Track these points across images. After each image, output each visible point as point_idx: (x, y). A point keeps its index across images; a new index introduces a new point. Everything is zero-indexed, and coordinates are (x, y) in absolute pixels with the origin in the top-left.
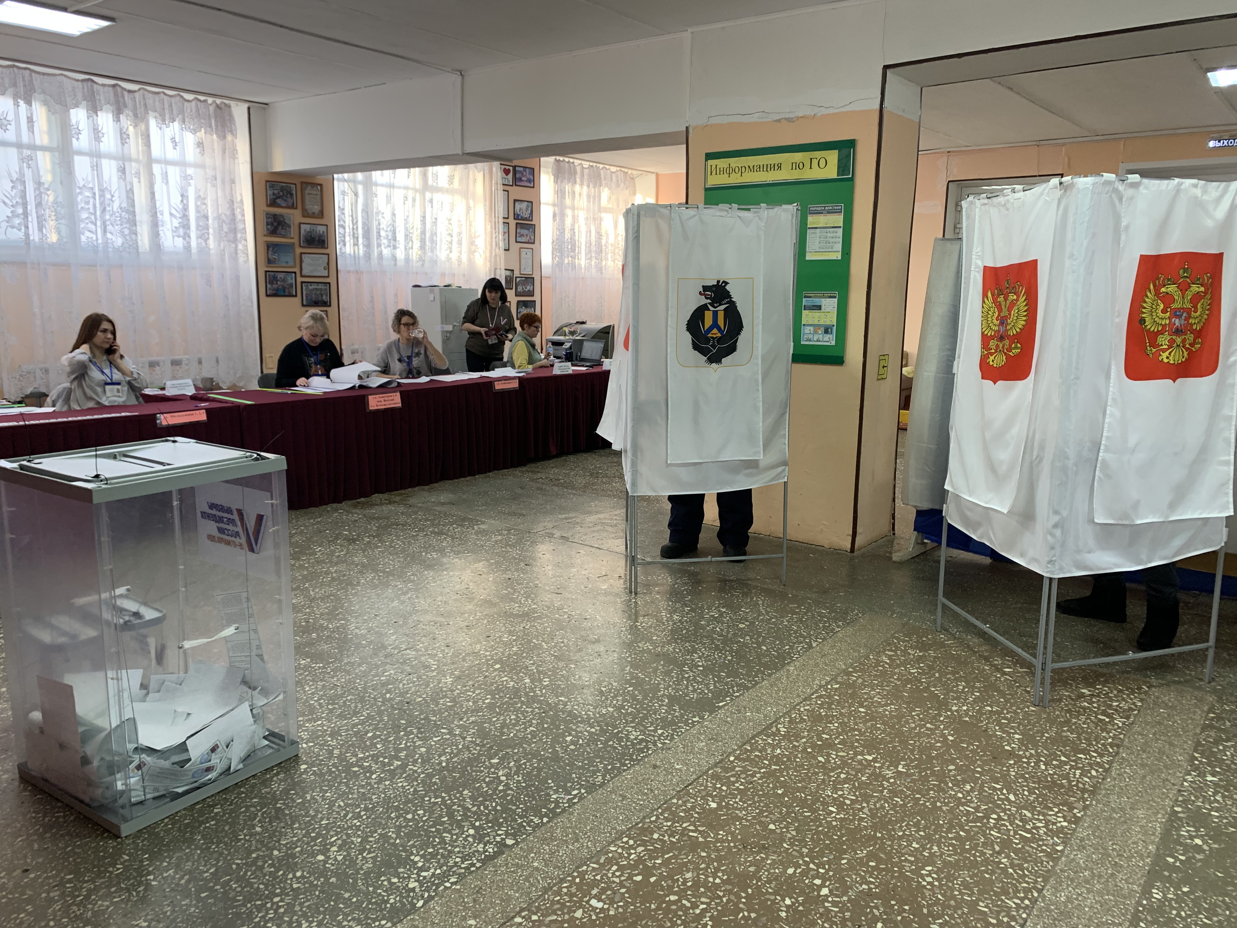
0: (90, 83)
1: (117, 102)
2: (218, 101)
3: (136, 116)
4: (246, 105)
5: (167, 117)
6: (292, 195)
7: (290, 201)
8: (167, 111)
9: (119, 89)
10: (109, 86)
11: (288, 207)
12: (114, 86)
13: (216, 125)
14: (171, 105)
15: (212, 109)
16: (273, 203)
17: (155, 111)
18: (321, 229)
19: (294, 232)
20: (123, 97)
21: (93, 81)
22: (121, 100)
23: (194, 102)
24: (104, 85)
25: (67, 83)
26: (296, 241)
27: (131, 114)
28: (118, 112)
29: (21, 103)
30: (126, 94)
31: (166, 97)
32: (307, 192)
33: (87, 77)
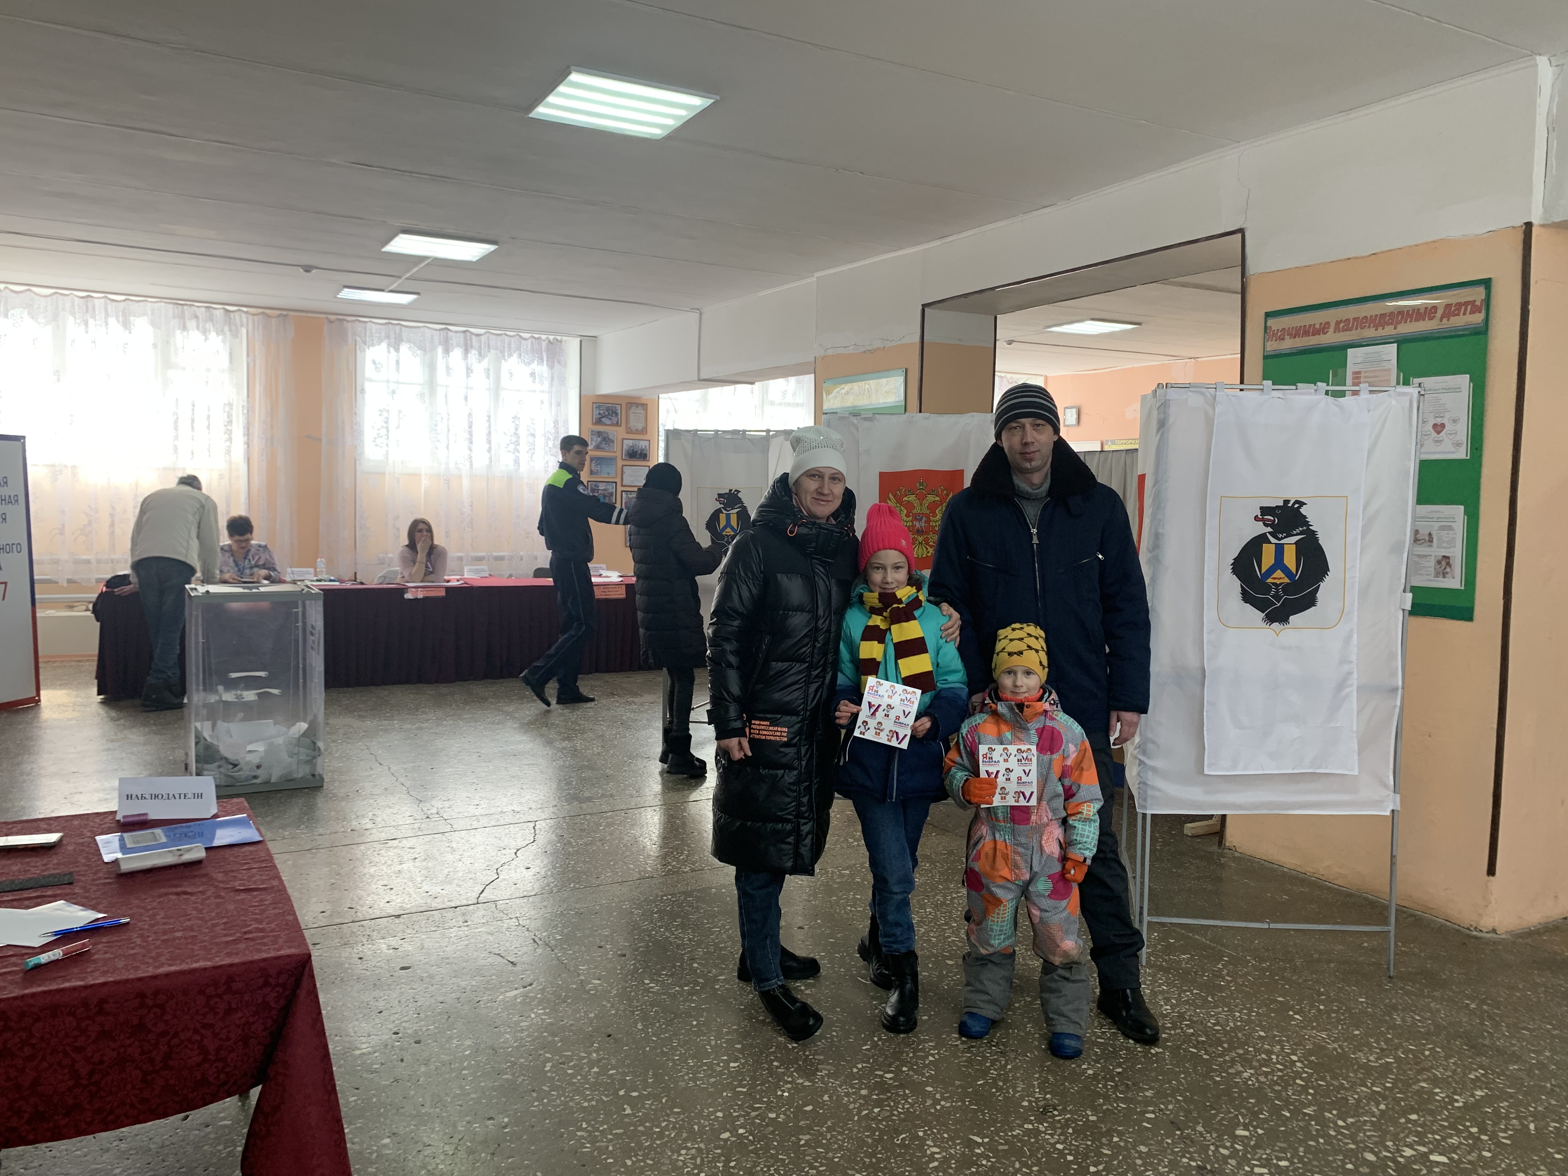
0: (445, 331)
1: (466, 345)
2: (551, 338)
3: (480, 354)
4: (578, 340)
5: (506, 354)
6: (617, 414)
7: (615, 420)
8: (506, 349)
9: (468, 334)
10: (461, 332)
11: (613, 425)
12: (465, 332)
13: (548, 358)
14: (510, 344)
15: (544, 344)
16: (599, 422)
17: (496, 349)
18: (643, 444)
19: (617, 447)
20: (471, 340)
21: (448, 329)
22: (469, 342)
23: (529, 341)
24: (456, 332)
25: (428, 333)
26: (618, 454)
27: (477, 353)
28: (466, 351)
29: (392, 349)
30: (474, 337)
31: (506, 338)
32: (632, 411)
33: (443, 326)
